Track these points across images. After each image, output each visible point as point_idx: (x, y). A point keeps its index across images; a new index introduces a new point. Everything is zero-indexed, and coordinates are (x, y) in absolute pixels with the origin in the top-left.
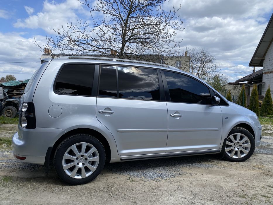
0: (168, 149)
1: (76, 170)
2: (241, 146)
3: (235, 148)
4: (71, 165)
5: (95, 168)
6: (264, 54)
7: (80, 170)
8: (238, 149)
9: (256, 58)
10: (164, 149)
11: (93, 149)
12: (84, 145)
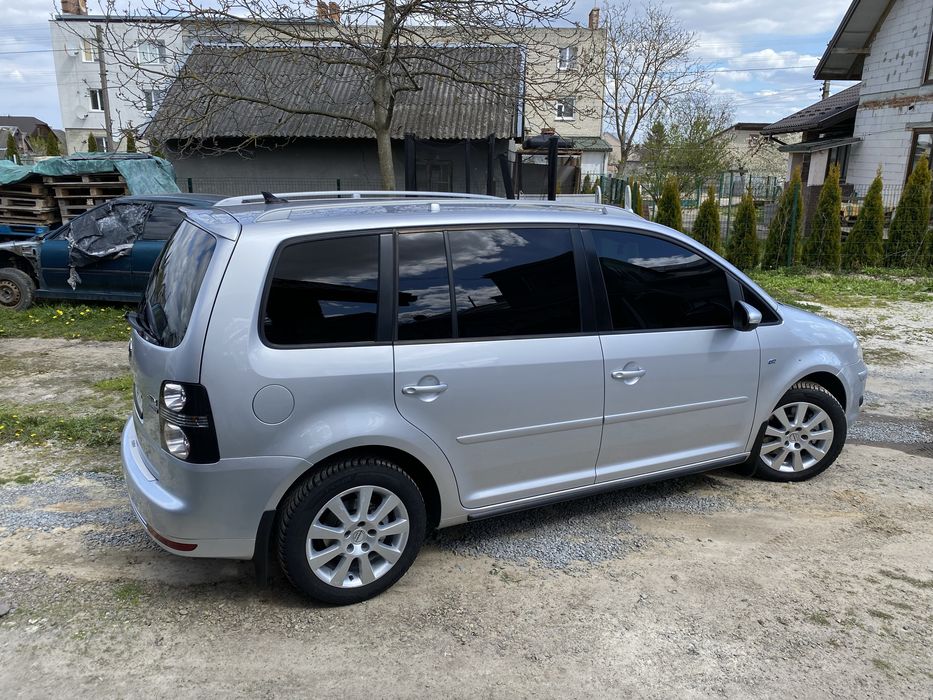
0: (601, 471)
1: (346, 565)
2: (805, 437)
3: (787, 443)
4: (330, 553)
5: (397, 550)
6: (867, 35)
7: (356, 562)
8: (797, 445)
9: (841, 51)
10: (589, 473)
11: (392, 501)
12: (366, 492)
